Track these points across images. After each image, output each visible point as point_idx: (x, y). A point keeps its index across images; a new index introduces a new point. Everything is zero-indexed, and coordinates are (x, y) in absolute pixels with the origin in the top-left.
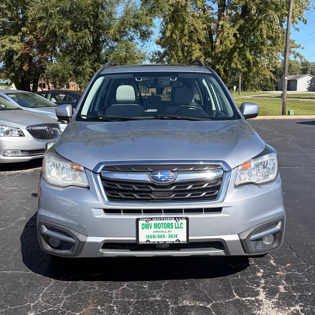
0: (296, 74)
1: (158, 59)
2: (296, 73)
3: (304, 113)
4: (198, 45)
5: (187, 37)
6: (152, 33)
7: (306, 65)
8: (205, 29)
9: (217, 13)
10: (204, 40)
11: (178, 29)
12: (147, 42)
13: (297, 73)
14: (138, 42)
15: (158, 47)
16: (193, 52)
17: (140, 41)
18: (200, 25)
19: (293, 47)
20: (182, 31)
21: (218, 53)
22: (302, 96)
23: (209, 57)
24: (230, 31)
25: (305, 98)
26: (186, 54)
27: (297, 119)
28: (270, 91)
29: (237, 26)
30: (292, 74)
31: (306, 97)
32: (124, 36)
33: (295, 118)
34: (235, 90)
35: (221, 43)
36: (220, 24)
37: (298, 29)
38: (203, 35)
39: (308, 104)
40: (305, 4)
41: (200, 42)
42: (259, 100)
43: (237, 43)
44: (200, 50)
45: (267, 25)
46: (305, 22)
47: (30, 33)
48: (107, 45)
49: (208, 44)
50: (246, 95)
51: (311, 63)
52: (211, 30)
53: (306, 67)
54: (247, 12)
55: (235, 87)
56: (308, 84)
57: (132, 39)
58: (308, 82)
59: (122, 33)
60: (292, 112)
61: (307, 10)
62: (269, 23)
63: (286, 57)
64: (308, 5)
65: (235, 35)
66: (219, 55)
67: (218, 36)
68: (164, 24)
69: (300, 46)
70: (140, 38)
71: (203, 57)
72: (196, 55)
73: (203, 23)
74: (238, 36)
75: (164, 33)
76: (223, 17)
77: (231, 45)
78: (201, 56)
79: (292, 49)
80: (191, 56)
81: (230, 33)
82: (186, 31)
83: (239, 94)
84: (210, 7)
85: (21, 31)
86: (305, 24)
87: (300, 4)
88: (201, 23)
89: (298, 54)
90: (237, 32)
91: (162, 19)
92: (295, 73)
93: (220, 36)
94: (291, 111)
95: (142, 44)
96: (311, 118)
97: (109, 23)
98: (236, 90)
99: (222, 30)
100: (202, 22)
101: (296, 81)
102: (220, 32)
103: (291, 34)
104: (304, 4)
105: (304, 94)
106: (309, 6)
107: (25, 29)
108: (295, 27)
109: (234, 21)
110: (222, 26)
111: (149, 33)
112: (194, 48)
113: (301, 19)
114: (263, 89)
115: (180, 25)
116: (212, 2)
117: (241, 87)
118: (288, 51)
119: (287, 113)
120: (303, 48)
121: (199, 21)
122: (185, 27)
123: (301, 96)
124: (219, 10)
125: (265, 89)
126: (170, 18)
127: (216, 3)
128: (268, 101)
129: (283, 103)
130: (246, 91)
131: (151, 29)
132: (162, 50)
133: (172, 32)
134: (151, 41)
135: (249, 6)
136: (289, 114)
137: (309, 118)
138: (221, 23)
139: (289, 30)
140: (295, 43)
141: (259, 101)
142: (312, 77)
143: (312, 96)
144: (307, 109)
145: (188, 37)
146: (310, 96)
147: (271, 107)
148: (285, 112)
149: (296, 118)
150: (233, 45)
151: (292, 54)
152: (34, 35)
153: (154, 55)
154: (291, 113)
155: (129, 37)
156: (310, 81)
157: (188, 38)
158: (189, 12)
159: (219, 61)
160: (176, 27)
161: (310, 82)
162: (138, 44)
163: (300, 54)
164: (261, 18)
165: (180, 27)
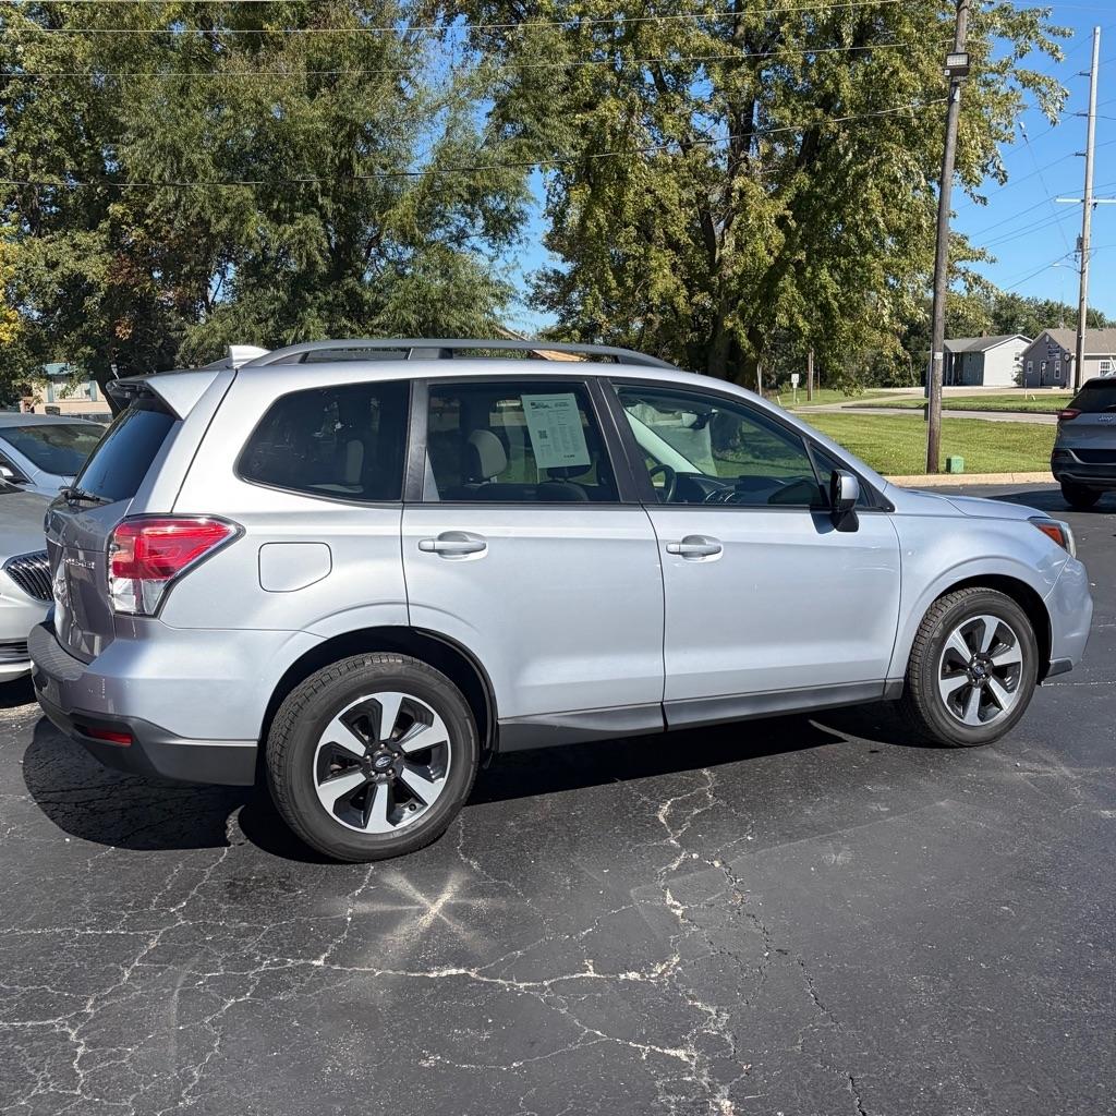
0: (981, 335)
1: (553, 294)
2: (981, 329)
3: (998, 463)
4: (669, 252)
5: (632, 228)
6: (522, 218)
7: (1012, 306)
8: (690, 204)
9: (724, 152)
10: (685, 239)
11: (605, 204)
12: (506, 247)
13: (985, 332)
14: (478, 246)
15: (551, 258)
16: (652, 276)
17: (486, 244)
18: (670, 191)
19: (964, 258)
20: (618, 210)
21: (730, 280)
22: (998, 402)
23: (702, 290)
24: (766, 207)
25: (1007, 410)
26: (630, 283)
27: (971, 485)
28: (903, 386)
29: (789, 195)
30: (967, 336)
31: (1007, 405)
32: (438, 226)
33: (965, 482)
34: (795, 386)
35: (740, 247)
36: (736, 187)
37: (984, 200)
38: (680, 223)
39: (1013, 431)
40: (999, 124)
41: (673, 245)
42: (865, 419)
43: (788, 246)
44: (674, 268)
45: (882, 190)
46: (1003, 178)
47: (135, 222)
48: (382, 257)
49: (698, 249)
50: (828, 402)
51: (1024, 299)
52: (707, 207)
53: (1009, 313)
54: (818, 149)
55: (795, 378)
56: (1018, 366)
57: (461, 237)
58: (1017, 359)
59: (428, 216)
60: (958, 463)
61: (1003, 141)
62: (887, 184)
63: (939, 289)
64: (1006, 128)
65: (781, 222)
66: (734, 285)
67: (727, 226)
68: (559, 187)
69: (984, 254)
70: (486, 233)
71: (684, 292)
72: (660, 286)
73: (684, 186)
74: (793, 224)
75: (559, 216)
76: (744, 165)
77: (770, 253)
78: (678, 289)
79: (959, 265)
80: (647, 287)
81: (766, 214)
82: (629, 212)
83: (809, 399)
84: (703, 135)
85: (107, 215)
86: (1002, 183)
87: (982, 124)
88: (676, 186)
89: (977, 280)
90: (789, 213)
91: (552, 173)
92: (976, 331)
93: (734, 226)
94: (954, 458)
95: (491, 252)
96: (1016, 482)
97: (385, 189)
98: (800, 385)
99: (742, 208)
100: (678, 182)
101: (982, 355)
102: (736, 211)
103: (954, 216)
104: (994, 122)
105: (1001, 397)
106: (1009, 131)
107: (116, 208)
108: (972, 194)
109: (779, 177)
110: (742, 194)
111: (515, 219)
112: (654, 263)
113: (990, 167)
114: (881, 381)
115: (609, 192)
116: (710, 118)
117: (815, 375)
118: (944, 270)
119: (943, 466)
120: (993, 261)
121: (670, 178)
122: (625, 199)
123: (993, 405)
124: (732, 145)
125: (888, 380)
126: (577, 167)
127: (722, 122)
128: (889, 424)
129: (931, 433)
130: (829, 387)
131: (519, 205)
132: (565, 268)
133: (587, 214)
134: (520, 241)
135: (823, 131)
136: (948, 470)
137: (1011, 482)
138: (738, 182)
139: (945, 204)
140: (968, 244)
141: (862, 421)
142: (1027, 345)
143: (1026, 404)
144: (1008, 448)
145: (636, 227)
146: (1019, 405)
147: (897, 441)
148: (937, 463)
149: (970, 482)
150: (776, 254)
151: (960, 280)
152: (146, 226)
153: (542, 283)
154: (954, 467)
155: (453, 229)
156: (1022, 355)
157: (634, 234)
158: (639, 150)
159: (733, 305)
160: (597, 198)
161: (1022, 359)
162: (479, 251)
163: (985, 278)
164: (865, 169)
165: (610, 197)
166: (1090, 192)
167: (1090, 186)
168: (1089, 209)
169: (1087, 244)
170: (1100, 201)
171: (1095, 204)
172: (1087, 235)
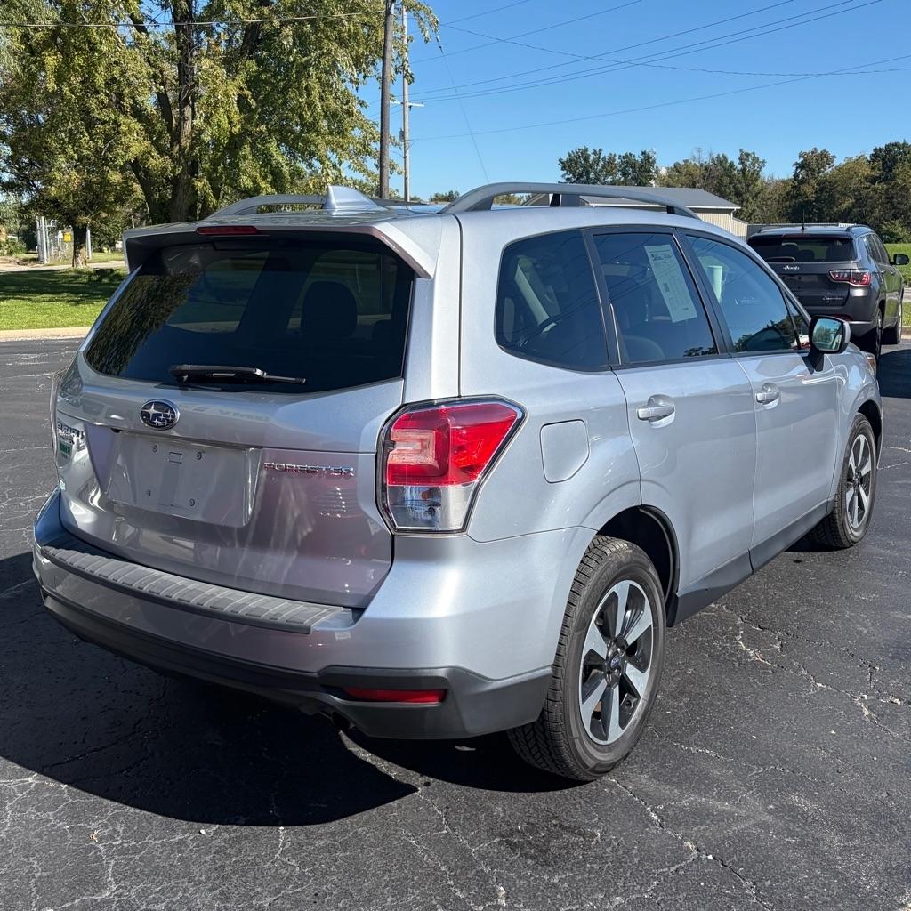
24: (230, 86)
29: (241, 77)
35: (206, 119)
43: (248, 121)
65: (239, 100)
74: (252, 102)
81: (231, 92)
90: (248, 92)
115: (79, 60)
138: (205, 64)
150: (239, 126)
164: (308, 61)
165: (79, 65)
166: (407, 97)
167: (406, 93)
168: (407, 109)
169: (408, 136)
170: (414, 105)
171: (410, 107)
172: (407, 130)
